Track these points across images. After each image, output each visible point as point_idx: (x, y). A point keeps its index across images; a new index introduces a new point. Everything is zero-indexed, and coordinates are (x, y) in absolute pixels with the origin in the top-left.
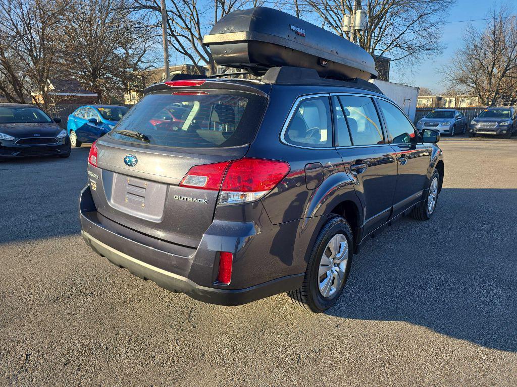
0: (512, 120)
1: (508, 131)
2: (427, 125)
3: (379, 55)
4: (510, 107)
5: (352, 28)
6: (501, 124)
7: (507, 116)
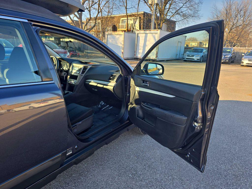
0: (231, 54)
1: (229, 60)
2: (188, 56)
3: (169, 18)
4: (231, 48)
5: (153, 3)
6: (226, 56)
7: (229, 52)
